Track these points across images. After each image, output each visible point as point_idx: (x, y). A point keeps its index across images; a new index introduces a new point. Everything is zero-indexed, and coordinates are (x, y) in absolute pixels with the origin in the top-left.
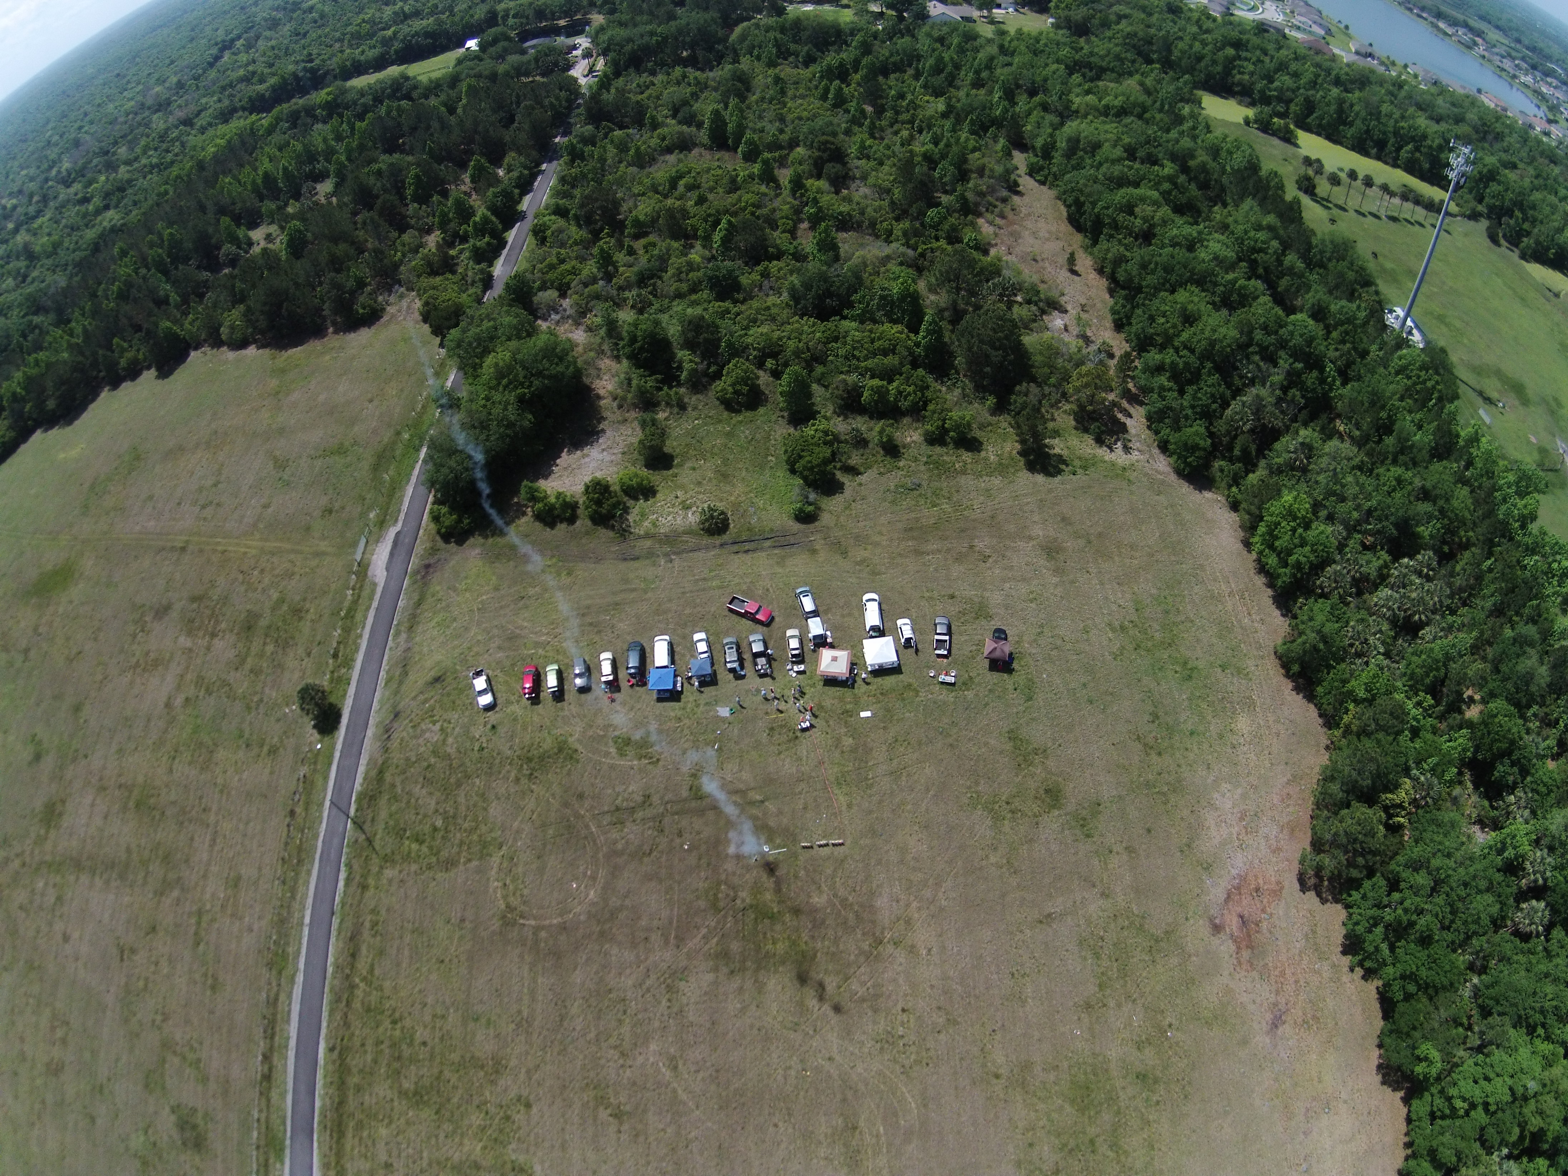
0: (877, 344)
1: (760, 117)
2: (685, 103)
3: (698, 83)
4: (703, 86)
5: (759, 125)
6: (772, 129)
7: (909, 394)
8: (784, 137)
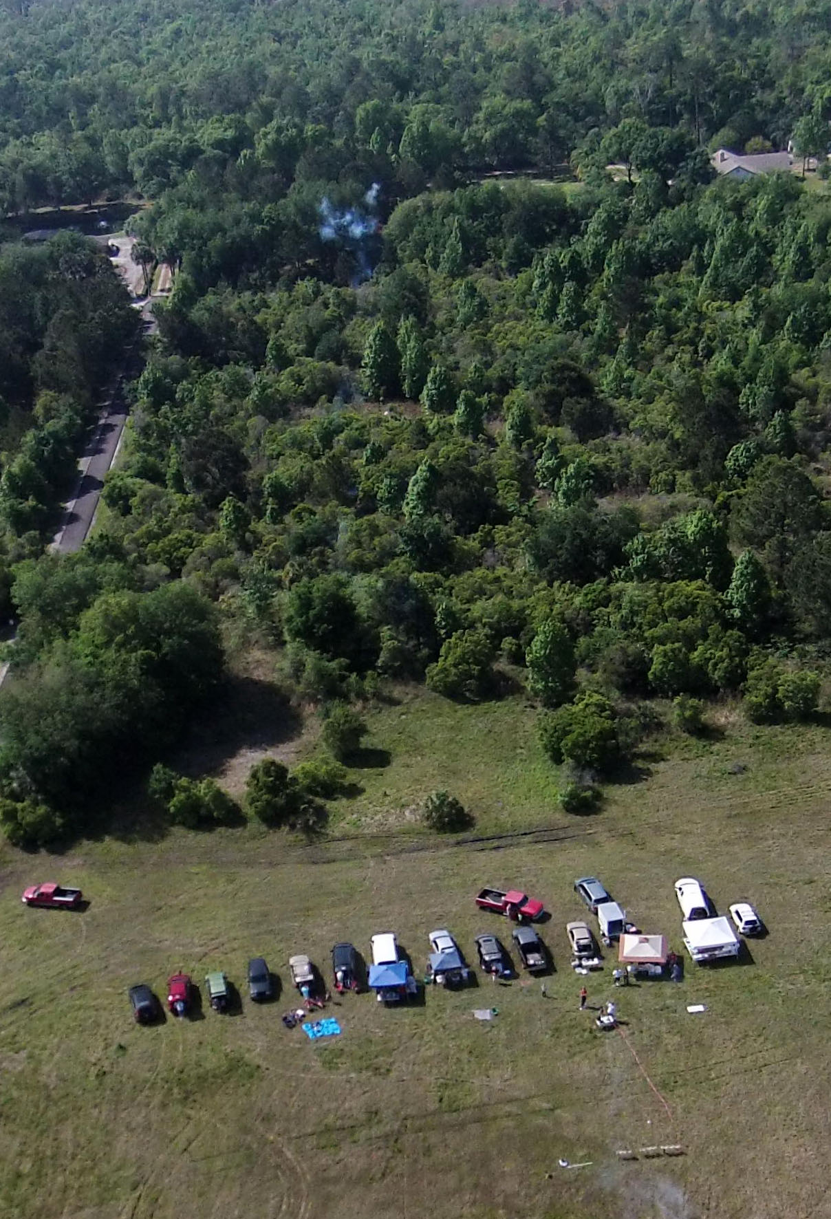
0: (666, 605)
1: (451, 350)
2: (327, 327)
3: (342, 302)
4: (351, 308)
5: (451, 358)
6: (470, 365)
7: (722, 660)
8: (493, 373)
